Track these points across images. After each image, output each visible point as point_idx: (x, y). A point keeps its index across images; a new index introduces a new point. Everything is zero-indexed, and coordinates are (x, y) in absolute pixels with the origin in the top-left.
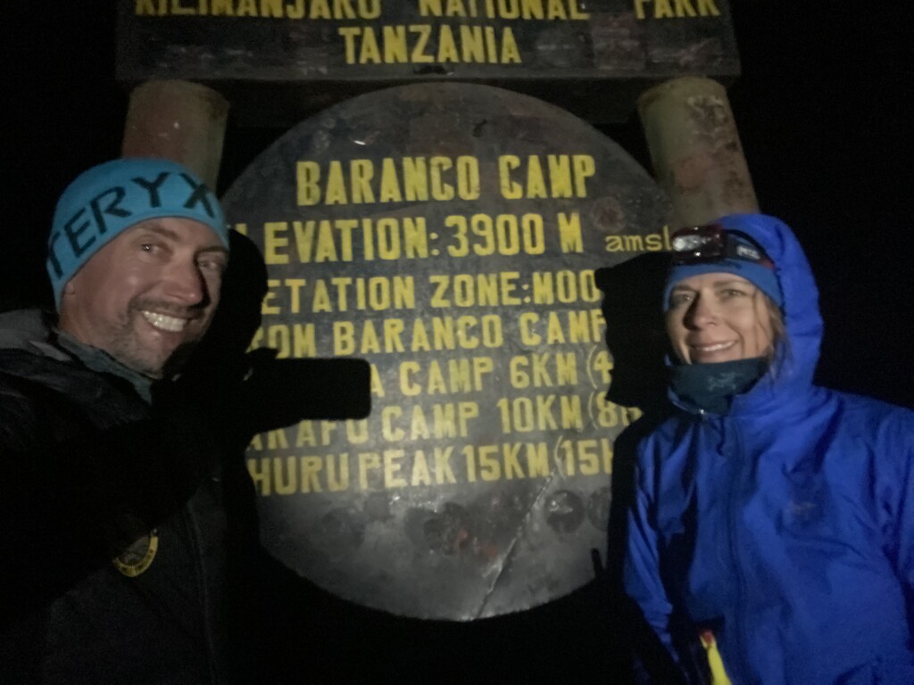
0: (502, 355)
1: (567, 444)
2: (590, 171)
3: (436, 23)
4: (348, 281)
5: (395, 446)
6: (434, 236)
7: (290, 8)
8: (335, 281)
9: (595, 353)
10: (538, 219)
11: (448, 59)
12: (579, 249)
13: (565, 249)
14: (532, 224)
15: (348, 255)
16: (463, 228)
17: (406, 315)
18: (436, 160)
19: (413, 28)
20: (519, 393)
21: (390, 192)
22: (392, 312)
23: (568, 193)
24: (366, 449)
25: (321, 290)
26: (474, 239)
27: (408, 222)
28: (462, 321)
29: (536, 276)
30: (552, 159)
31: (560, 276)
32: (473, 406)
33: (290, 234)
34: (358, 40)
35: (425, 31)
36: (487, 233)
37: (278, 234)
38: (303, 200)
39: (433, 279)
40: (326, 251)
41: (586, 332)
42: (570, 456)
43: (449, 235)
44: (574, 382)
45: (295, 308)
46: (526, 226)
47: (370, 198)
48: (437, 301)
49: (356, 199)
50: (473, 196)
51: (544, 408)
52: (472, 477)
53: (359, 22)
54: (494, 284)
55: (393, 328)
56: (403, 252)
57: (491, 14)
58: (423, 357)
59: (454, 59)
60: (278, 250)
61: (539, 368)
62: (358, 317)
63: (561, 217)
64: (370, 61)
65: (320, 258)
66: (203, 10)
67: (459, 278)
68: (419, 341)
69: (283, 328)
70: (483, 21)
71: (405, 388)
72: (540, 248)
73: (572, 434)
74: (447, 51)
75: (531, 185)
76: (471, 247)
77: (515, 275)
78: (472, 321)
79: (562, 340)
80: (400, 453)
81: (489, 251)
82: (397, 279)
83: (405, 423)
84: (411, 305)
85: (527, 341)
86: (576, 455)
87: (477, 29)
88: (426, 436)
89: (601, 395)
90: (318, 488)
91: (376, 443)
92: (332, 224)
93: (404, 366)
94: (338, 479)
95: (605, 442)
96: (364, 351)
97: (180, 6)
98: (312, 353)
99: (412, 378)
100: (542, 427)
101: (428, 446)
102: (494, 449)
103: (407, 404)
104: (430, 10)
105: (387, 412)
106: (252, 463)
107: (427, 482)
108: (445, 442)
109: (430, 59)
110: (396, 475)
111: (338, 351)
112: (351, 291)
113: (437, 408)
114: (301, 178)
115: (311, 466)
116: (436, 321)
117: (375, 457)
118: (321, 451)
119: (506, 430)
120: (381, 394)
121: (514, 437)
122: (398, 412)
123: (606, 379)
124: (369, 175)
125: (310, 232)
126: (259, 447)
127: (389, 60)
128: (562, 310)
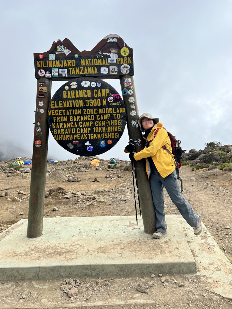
0: (94, 121)
1: (103, 134)
2: (108, 92)
3: (84, 67)
4: (71, 110)
5: (79, 134)
6: (84, 103)
7: (61, 65)
8: (69, 110)
9: (108, 121)
10: (100, 100)
11: (86, 73)
12: (106, 105)
13: (104, 105)
14: (99, 101)
15: (71, 106)
16: (88, 102)
17: (80, 115)
18: (84, 91)
19: (80, 68)
20: (97, 127)
21: (77, 96)
22: (78, 115)
23: (105, 96)
24: (74, 134)
25: (68, 111)
26: (90, 103)
27: (80, 101)
28: (88, 116)
29: (99, 109)
30: (102, 90)
31: (103, 109)
32: (90, 128)
33: (63, 103)
34: (72, 70)
35: (82, 68)
36: (92, 103)
37: (61, 103)
38: (64, 97)
39: (84, 110)
40: (68, 105)
41: (106, 118)
42: (103, 136)
43: (86, 103)
44: (105, 125)
45: (64, 114)
46: (98, 101)
47: (74, 97)
48: (85, 113)
49: (72, 97)
50: (90, 96)
51: (100, 129)
52: (90, 138)
53: (72, 67)
54: (93, 111)
55: (78, 117)
56: (79, 106)
57: (93, 65)
58: (83, 122)
59: (87, 73)
60: (61, 105)
61: (99, 123)
62: (73, 116)
63: (103, 100)
64: (74, 74)
65: (67, 107)
66: (48, 66)
67: (88, 110)
68: (82, 119)
69: (63, 117)
70: (92, 66)
71: (80, 126)
72: (100, 105)
73: (104, 133)
74: (86, 72)
75: (99, 94)
76: (89, 105)
77: (96, 109)
78: (90, 116)
79: (103, 119)
80: (79, 135)
81: (92, 105)
82: (79, 110)
83: (80, 131)
84: (81, 114)
85: (98, 119)
86: (104, 135)
87: (91, 67)
88: (83, 132)
89: (108, 127)
90: (68, 139)
91: (76, 133)
92: (69, 101)
93: (80, 123)
94: (71, 138)
95: (109, 134)
96: (74, 120)
97: (44, 66)
98: (67, 121)
99: (81, 124)
100: (100, 132)
101: (83, 134)
102: (93, 134)
103: (80, 128)
104: (83, 65)
105: (78, 129)
106: (59, 136)
107: (83, 139)
108: (86, 133)
109: (83, 73)
110: (79, 138)
111: (71, 120)
112: (72, 112)
113: (85, 129)
114: (64, 94)
115: (67, 136)
116: (84, 116)
117: (76, 135)
118: (68, 134)
119: (95, 132)
120: (77, 127)
121: (96, 133)
122: (79, 129)
123: (109, 125)
124: (74, 93)
125: (65, 103)
126: (60, 134)
127: (77, 73)
128: (103, 114)
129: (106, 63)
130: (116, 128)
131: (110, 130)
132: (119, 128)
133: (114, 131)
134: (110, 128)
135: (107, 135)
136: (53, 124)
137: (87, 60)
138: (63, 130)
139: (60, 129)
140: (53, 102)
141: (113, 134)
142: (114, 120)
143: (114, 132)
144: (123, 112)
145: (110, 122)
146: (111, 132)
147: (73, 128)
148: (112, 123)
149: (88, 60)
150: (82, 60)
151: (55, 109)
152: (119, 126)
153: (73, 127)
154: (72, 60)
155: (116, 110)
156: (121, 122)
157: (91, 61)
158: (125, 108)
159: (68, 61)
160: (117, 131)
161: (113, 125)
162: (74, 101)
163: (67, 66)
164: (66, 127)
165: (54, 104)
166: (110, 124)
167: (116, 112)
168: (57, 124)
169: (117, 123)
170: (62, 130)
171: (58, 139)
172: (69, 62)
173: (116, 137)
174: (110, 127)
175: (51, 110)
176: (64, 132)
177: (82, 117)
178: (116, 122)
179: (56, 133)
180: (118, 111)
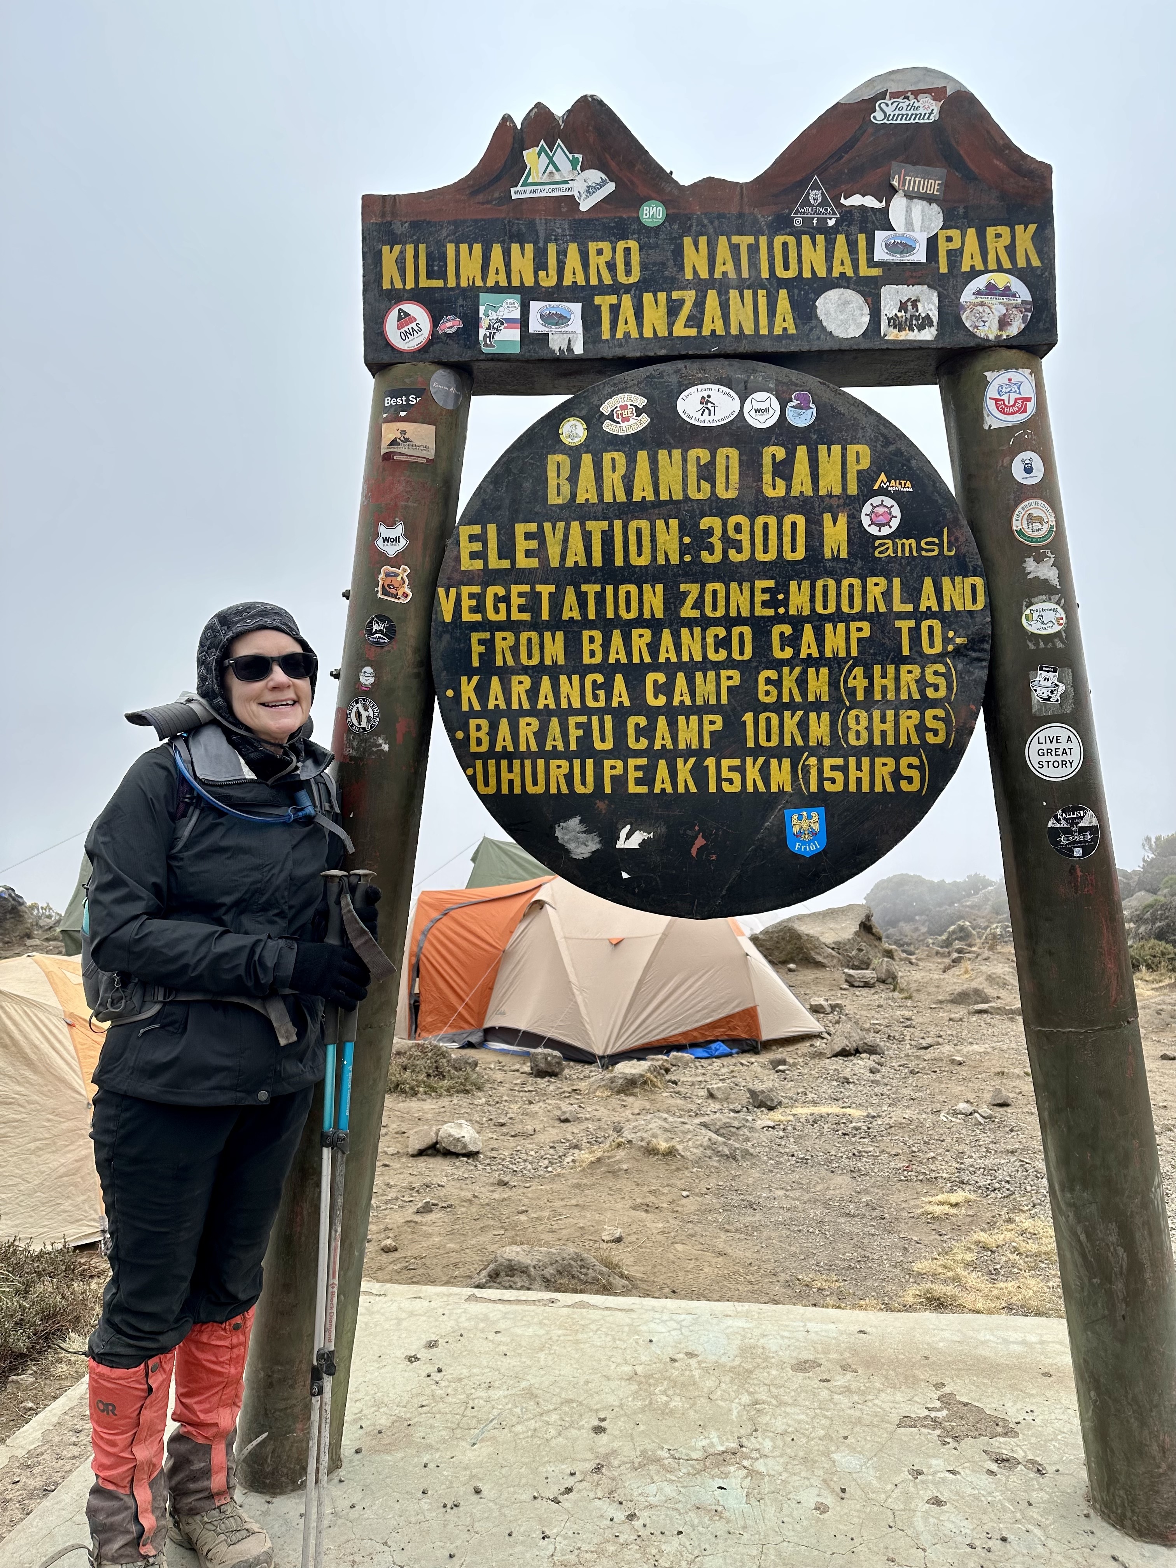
0: (749, 670)
1: (813, 761)
2: (865, 464)
3: (701, 287)
4: (598, 588)
5: (637, 754)
6: (687, 540)
7: (542, 274)
8: (584, 588)
9: (850, 671)
10: (801, 520)
11: (713, 332)
12: (844, 555)
13: (828, 555)
14: (794, 525)
15: (597, 561)
16: (718, 532)
17: (655, 626)
18: (692, 454)
19: (675, 295)
20: (766, 708)
21: (642, 491)
22: (639, 622)
23: (837, 490)
24: (609, 754)
25: (570, 597)
26: (729, 543)
27: (660, 524)
28: (712, 631)
29: (793, 585)
30: (822, 449)
31: (820, 584)
32: (719, 719)
33: (539, 536)
34: (615, 310)
35: (689, 296)
36: (745, 537)
37: (528, 536)
38: (554, 499)
39: (683, 587)
40: (576, 556)
41: (843, 645)
42: (814, 773)
43: (702, 540)
44: (825, 698)
45: (545, 616)
46: (787, 528)
47: (621, 497)
48: (687, 612)
49: (608, 498)
50: (732, 494)
51: (791, 722)
52: (712, 788)
53: (616, 289)
54: (747, 594)
55: (641, 638)
56: (654, 558)
57: (765, 274)
58: (670, 669)
59: (720, 331)
60: (528, 554)
61: (788, 683)
62: (606, 626)
63: (827, 517)
64: (627, 335)
65: (569, 563)
66: (451, 283)
67: (710, 587)
68: (667, 652)
69: (534, 635)
70: (755, 284)
71: (651, 701)
72: (800, 554)
73: (819, 751)
74: (712, 323)
75: (796, 481)
76: (725, 552)
77: (771, 584)
78: (722, 632)
79: (816, 655)
80: (643, 761)
81: (745, 556)
82: (647, 587)
83: (648, 732)
84: (659, 614)
85: (778, 654)
86: (820, 771)
87: (748, 294)
88: (670, 746)
89: (853, 713)
90: (565, 790)
91: (621, 751)
92: (582, 525)
93: (651, 677)
94: (584, 783)
95: (852, 761)
96: (612, 660)
97: (428, 278)
98: (561, 661)
99: (658, 689)
100: (788, 743)
101: (671, 756)
102: (737, 762)
103: (652, 714)
104: (695, 272)
105: (632, 721)
106: (504, 763)
107: (669, 790)
108: (688, 753)
109: (693, 332)
110: (638, 782)
111: (587, 660)
112: (600, 598)
113: (682, 719)
114: (551, 474)
115: (559, 769)
116: (685, 632)
117: (619, 764)
118: (568, 756)
119: (751, 744)
120: (627, 703)
121: (758, 751)
122: (642, 721)
123: (860, 697)
124: (621, 470)
125: (560, 535)
126: (511, 749)
127: (648, 333)
128: (818, 622)
129: (856, 266)
130: (909, 720)
131: (864, 735)
132: (930, 723)
133: (890, 742)
134: (864, 723)
135: (844, 769)
136: (464, 679)
137: (723, 240)
138: (528, 727)
139: (514, 717)
140: (477, 529)
141: (884, 766)
142: (900, 660)
143: (897, 752)
144: (970, 607)
145: (869, 676)
146: (871, 750)
147: (601, 712)
148: (878, 682)
149: (735, 239)
150: (687, 241)
151: (489, 577)
152: (934, 704)
153: (602, 704)
154: (621, 245)
155: (912, 594)
156: (947, 676)
157: (754, 249)
158: (979, 581)
159: (593, 247)
160: (915, 741)
161: (891, 696)
162: (618, 524)
163: (581, 281)
164: (552, 706)
165: (477, 546)
166: (869, 691)
167: (916, 608)
168: (495, 681)
169: (922, 683)
170: (523, 721)
171: (491, 790)
172: (600, 252)
173: (904, 785)
174: (863, 715)
175: (458, 584)
176: (541, 735)
177: (666, 637)
178: (909, 675)
179: (479, 742)
180: (928, 601)
